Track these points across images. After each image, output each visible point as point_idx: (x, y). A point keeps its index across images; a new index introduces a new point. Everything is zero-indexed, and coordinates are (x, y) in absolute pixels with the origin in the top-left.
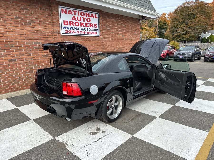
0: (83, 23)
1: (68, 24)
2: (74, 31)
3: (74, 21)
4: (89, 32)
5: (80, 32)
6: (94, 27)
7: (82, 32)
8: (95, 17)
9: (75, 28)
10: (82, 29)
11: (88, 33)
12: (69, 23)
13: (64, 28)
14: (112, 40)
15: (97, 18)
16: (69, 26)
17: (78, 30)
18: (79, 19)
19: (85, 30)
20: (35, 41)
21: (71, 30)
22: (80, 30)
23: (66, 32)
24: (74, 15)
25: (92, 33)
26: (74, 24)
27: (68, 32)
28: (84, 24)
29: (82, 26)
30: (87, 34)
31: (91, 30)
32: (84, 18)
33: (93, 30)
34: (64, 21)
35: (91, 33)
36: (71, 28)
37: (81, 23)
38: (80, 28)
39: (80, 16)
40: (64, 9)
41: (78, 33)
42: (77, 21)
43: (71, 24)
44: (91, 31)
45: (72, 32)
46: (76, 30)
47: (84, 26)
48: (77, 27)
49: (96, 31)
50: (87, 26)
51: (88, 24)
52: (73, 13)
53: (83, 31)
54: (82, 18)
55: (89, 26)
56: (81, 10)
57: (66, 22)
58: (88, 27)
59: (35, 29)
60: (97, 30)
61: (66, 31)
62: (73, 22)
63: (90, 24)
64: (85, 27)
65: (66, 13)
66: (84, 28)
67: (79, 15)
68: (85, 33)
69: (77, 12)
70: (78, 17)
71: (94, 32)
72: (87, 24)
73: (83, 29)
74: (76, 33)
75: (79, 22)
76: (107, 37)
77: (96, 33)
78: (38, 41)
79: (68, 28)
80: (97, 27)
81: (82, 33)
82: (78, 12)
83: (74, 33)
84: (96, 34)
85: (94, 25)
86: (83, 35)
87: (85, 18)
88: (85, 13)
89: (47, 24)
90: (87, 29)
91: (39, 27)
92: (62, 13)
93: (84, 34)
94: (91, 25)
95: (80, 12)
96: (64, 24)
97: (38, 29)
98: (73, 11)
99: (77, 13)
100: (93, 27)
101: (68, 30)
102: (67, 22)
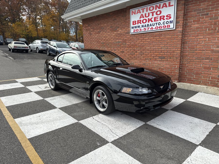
0: (152, 18)
1: (136, 24)
2: (141, 29)
3: (142, 19)
4: (159, 26)
5: (147, 29)
6: (167, 19)
7: (149, 28)
8: (170, 6)
9: (142, 25)
10: (149, 25)
11: (157, 28)
12: (137, 22)
13: (133, 28)
14: (211, 31)
15: (173, 5)
16: (137, 25)
17: (145, 27)
18: (147, 15)
19: (153, 25)
20: (118, 41)
21: (139, 29)
22: (147, 26)
23: (134, 32)
24: (142, 13)
25: (163, 27)
26: (141, 22)
27: (136, 31)
28: (153, 20)
29: (150, 21)
30: (155, 29)
31: (162, 23)
32: (153, 13)
33: (164, 23)
34: (133, 22)
35: (161, 28)
36: (139, 27)
37: (149, 19)
38: (147, 25)
39: (149, 11)
40: (134, 11)
41: (145, 30)
42: (145, 18)
43: (139, 23)
44: (161, 25)
45: (139, 30)
46: (143, 27)
47: (152, 21)
48: (144, 24)
49: (169, 24)
50: (156, 20)
51: (158, 17)
52: (141, 11)
53: (151, 27)
54: (151, 13)
55: (159, 19)
56: (150, 5)
57: (134, 22)
58: (158, 21)
59: (118, 32)
60: (171, 22)
61: (134, 30)
62: (141, 21)
63: (160, 17)
64: (154, 22)
65: (135, 14)
66: (152, 23)
67: (147, 11)
68: (153, 28)
69: (145, 8)
70: (146, 14)
71: (166, 25)
72: (156, 18)
73: (151, 25)
74: (143, 31)
75: (147, 18)
76: (197, 28)
77: (169, 25)
78: (120, 41)
79: (136, 27)
80: (170, 18)
81: (149, 30)
82: (147, 8)
83: (141, 30)
84: (169, 27)
85: (167, 16)
86: (150, 32)
87: (155, 12)
88: (154, 6)
89: (125, 27)
90: (156, 23)
91: (121, 30)
92: (132, 14)
93: (151, 30)
94: (162, 18)
95: (149, 7)
96: (133, 24)
97: (120, 32)
98: (141, 9)
99: (145, 10)
100: (164, 19)
101: (136, 29)
102: (136, 21)
